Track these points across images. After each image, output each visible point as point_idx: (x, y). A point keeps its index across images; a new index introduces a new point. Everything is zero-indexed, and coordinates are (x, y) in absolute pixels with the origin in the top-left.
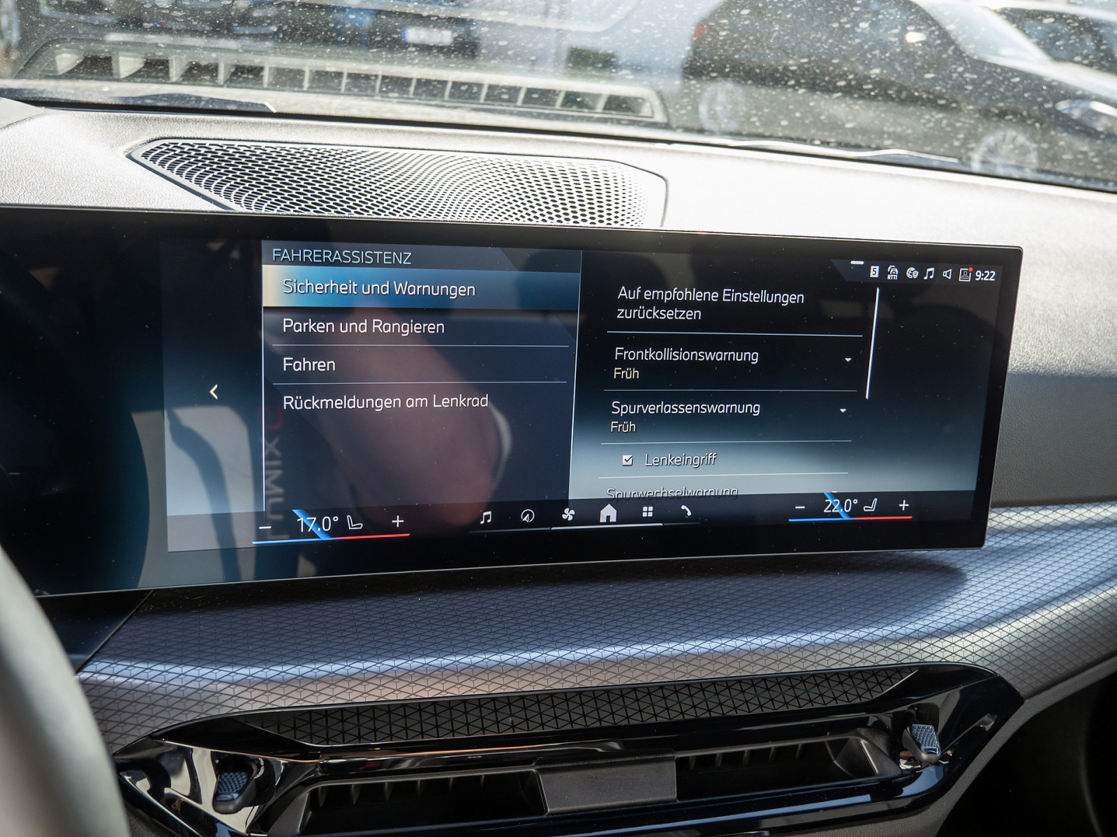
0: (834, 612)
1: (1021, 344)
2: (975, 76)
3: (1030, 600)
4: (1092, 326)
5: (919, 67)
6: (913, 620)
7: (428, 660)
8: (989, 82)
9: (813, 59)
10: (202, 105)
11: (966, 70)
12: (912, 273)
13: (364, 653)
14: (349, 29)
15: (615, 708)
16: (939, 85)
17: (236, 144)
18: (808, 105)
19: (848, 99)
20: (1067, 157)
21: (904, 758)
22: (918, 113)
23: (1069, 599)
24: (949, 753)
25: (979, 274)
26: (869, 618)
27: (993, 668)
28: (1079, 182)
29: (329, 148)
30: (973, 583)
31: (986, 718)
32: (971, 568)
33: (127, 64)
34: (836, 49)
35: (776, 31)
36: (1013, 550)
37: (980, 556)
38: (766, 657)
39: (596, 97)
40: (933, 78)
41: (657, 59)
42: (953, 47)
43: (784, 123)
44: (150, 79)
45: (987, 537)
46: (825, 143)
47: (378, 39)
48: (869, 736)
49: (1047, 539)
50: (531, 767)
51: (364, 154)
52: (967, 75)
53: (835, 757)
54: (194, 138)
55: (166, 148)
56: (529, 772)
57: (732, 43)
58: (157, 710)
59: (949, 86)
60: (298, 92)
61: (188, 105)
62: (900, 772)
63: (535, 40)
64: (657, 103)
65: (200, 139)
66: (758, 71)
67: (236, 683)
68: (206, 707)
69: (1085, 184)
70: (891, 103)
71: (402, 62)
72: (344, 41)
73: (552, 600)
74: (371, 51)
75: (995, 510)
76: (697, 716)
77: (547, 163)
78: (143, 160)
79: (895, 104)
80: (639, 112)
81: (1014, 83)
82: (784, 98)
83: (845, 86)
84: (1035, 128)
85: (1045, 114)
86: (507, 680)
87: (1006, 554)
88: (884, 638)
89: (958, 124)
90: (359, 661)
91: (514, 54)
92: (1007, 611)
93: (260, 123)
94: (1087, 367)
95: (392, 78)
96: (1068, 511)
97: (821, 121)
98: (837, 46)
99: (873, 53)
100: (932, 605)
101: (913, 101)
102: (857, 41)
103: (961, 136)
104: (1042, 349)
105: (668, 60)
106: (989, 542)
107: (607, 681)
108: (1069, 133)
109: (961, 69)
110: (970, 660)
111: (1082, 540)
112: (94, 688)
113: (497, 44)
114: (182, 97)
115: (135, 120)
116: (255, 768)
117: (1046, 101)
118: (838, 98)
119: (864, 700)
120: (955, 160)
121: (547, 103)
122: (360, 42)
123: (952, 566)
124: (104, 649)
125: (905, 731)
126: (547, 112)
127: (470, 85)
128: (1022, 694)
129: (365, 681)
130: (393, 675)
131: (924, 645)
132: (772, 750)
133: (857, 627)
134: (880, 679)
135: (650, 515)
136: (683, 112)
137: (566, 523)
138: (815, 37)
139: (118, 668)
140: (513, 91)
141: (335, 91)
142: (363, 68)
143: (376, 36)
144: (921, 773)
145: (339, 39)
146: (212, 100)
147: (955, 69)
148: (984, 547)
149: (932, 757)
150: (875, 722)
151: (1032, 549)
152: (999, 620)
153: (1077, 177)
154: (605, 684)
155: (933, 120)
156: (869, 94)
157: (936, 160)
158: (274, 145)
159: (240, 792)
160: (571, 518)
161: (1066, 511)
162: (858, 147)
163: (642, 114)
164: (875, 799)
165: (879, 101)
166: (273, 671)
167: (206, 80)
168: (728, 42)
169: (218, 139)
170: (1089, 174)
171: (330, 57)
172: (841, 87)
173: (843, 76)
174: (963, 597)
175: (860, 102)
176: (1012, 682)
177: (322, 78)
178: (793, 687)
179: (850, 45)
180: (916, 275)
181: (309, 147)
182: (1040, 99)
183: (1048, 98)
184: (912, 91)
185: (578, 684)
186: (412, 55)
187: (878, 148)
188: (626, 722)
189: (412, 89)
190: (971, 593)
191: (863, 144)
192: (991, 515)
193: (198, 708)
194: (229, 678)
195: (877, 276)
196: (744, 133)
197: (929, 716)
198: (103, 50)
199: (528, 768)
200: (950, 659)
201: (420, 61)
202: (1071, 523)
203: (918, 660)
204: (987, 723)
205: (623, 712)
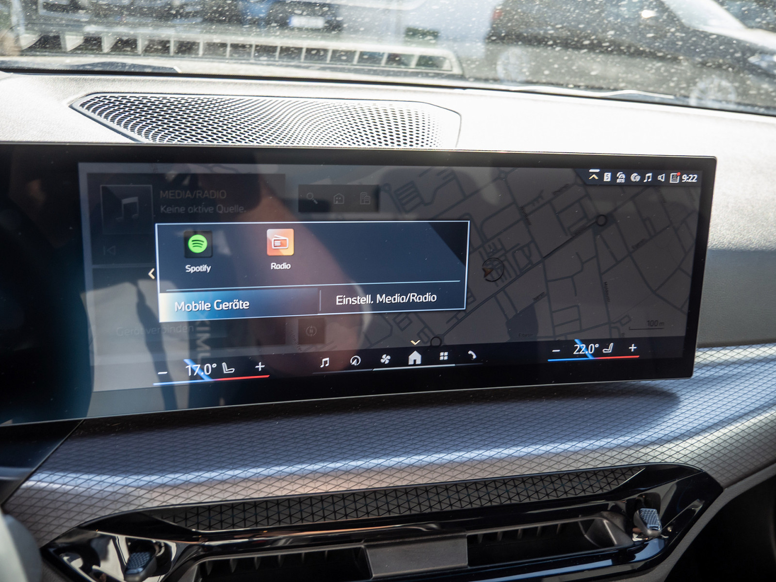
0: (582, 427)
1: (719, 228)
2: (684, 35)
3: (727, 415)
4: (771, 214)
5: (642, 29)
6: (640, 432)
7: (282, 468)
8: (694, 39)
9: (565, 24)
10: (126, 69)
11: (677, 31)
12: (635, 177)
13: (235, 463)
14: (227, 11)
15: (421, 500)
16: (658, 42)
17: (149, 96)
18: (563, 59)
19: (591, 54)
20: (752, 92)
21: (636, 533)
22: (643, 63)
23: (756, 414)
24: (670, 529)
25: (685, 177)
26: (608, 431)
27: (700, 466)
28: (762, 110)
29: (216, 97)
30: (685, 404)
31: (696, 503)
32: (683, 393)
33: (72, 41)
34: (582, 17)
35: (537, 5)
36: (715, 379)
37: (690, 384)
38: (531, 461)
39: (410, 57)
40: (653, 37)
41: (452, 28)
42: (666, 14)
43: (547, 72)
44: (87, 51)
45: (695, 369)
46: (577, 87)
47: (249, 18)
48: (609, 517)
49: (740, 370)
50: (361, 544)
51: (241, 101)
52: (678, 34)
53: (586, 532)
54: (118, 93)
55: (98, 100)
56: (360, 548)
57: (505, 15)
58: (83, 508)
59: (665, 42)
60: (195, 58)
61: (117, 70)
62: (632, 543)
63: (362, 16)
64: (454, 60)
65: (123, 93)
66: (525, 34)
67: (140, 487)
68: (119, 505)
69: (766, 112)
70: (623, 56)
71: (268, 34)
72: (225, 20)
73: (374, 422)
74: (245, 26)
75: (701, 349)
76: (482, 505)
77: (374, 105)
78: (80, 109)
79: (626, 57)
80: (441, 67)
81: (712, 39)
82: (545, 54)
83: (589, 44)
84: (729, 72)
85: (735, 61)
86: (340, 481)
87: (709, 382)
88: (619, 446)
89: (673, 70)
90: (231, 469)
91: (348, 26)
92: (710, 424)
93: (167, 81)
94: (768, 244)
95: (261, 46)
96: (755, 349)
97: (573, 70)
98: (582, 15)
99: (609, 19)
100: (654, 420)
101: (638, 54)
102: (597, 11)
103: (675, 79)
104: (734, 231)
105: (459, 28)
106: (697, 374)
107: (413, 481)
108: (754, 75)
109: (673, 30)
110: (683, 461)
111: (766, 370)
112: (37, 493)
113: (335, 20)
114: (112, 64)
115: (76, 80)
116: (157, 548)
117: (736, 52)
118: (585, 53)
119: (605, 491)
120: (672, 97)
121: (374, 62)
122: (236, 20)
123: (670, 391)
124: (45, 464)
125: (635, 513)
126: (375, 68)
127: (318, 50)
128: (722, 484)
129: (235, 484)
130: (256, 479)
131: (648, 450)
132: (539, 529)
133: (599, 438)
134: (617, 475)
135: (446, 358)
136: (473, 66)
137: (384, 365)
138: (565, 9)
139: (55, 478)
140: (350, 54)
141: (221, 57)
142: (240, 39)
143: (248, 16)
144: (648, 544)
145: (221, 18)
146: (134, 66)
147: (669, 30)
148: (693, 377)
149: (655, 532)
150: (613, 507)
151: (729, 378)
152: (704, 431)
153: (760, 107)
154: (412, 483)
155: (654, 67)
156: (607, 50)
157: (657, 97)
158: (176, 96)
159: (144, 567)
160: (387, 362)
161: (753, 350)
162: (600, 89)
163: (443, 69)
164: (615, 564)
165: (614, 55)
166: (168, 478)
167: (127, 51)
168: (503, 14)
169: (136, 93)
170: (769, 104)
171: (215, 32)
172: (586, 45)
173: (587, 37)
174: (677, 414)
175: (601, 56)
176: (714, 476)
177: (211, 47)
178: (552, 482)
179: (591, 14)
180: (638, 178)
181: (202, 97)
182: (731, 51)
183: (738, 49)
184: (638, 47)
185: (392, 483)
186: (275, 29)
187: (615, 90)
188: (429, 511)
189: (277, 54)
190: (683, 411)
191: (604, 86)
192: (697, 354)
193: (112, 506)
194: (135, 484)
195: (609, 180)
196: (518, 80)
197: (653, 502)
198: (53, 31)
199: (358, 545)
200: (668, 460)
201: (281, 33)
202: (757, 358)
203: (644, 462)
204: (697, 507)
205: (427, 503)
